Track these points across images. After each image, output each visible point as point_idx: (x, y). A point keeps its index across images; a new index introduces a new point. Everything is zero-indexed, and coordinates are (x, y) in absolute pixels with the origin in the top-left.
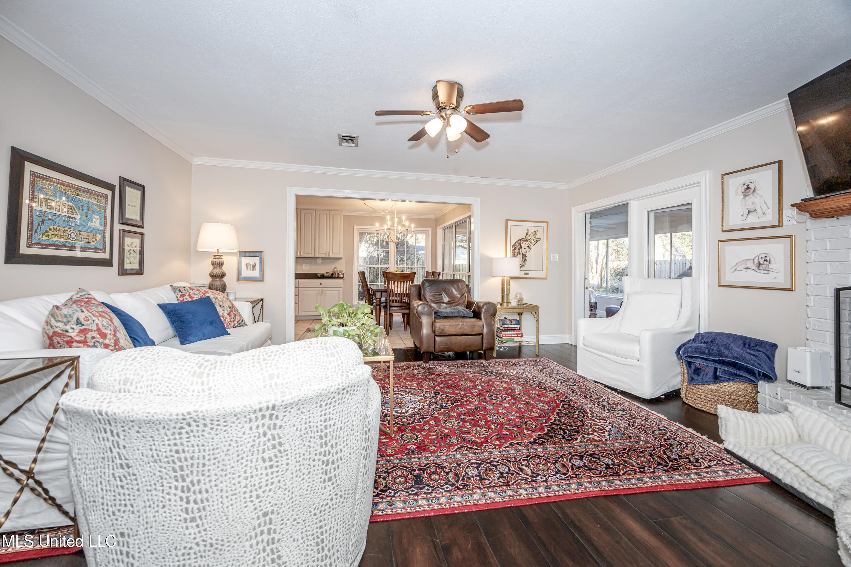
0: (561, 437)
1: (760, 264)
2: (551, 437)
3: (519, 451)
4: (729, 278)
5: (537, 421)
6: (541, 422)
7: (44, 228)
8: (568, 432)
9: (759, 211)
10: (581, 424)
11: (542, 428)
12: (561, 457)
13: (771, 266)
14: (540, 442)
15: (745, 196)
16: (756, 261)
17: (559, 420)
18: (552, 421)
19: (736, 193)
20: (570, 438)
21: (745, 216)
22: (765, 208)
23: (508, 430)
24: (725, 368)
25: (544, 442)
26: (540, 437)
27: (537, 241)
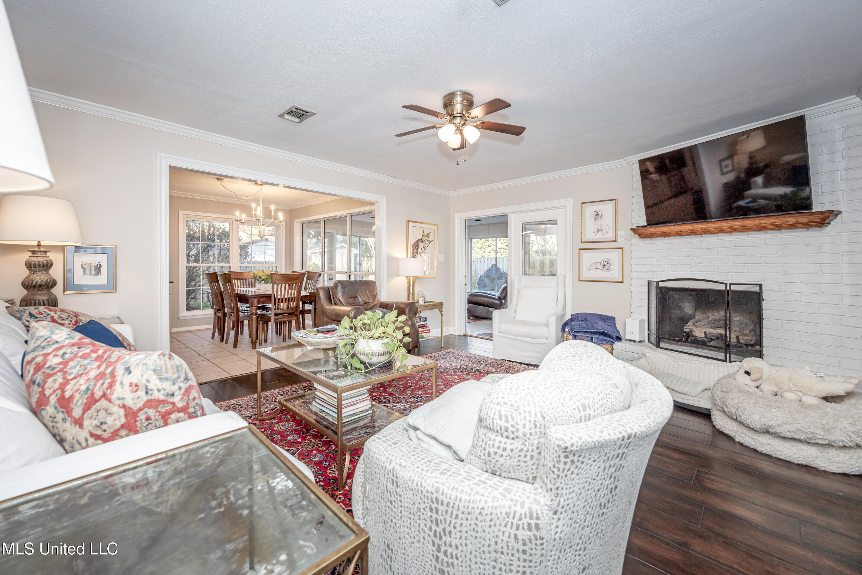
1: (604, 265)
4: (585, 275)
9: (604, 230)
13: (611, 267)
15: (596, 219)
16: (602, 264)
19: (590, 217)
21: (596, 233)
22: (607, 229)
24: (597, 336)
27: (430, 242)
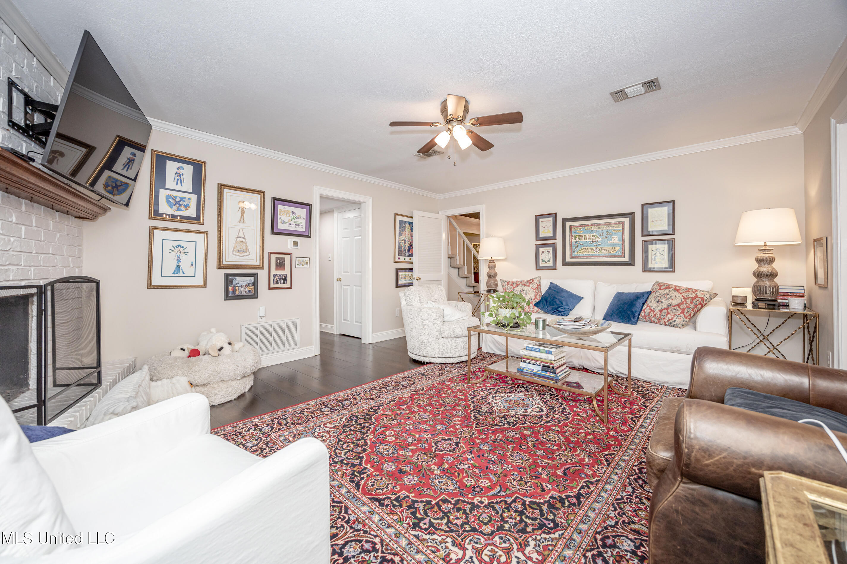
0: (359, 417)
2: (367, 414)
3: (387, 398)
5: (384, 426)
6: (380, 426)
7: (578, 249)
8: (354, 423)
10: (340, 437)
11: (377, 419)
12: (357, 403)
14: (374, 408)
17: (363, 434)
18: (371, 430)
20: (352, 418)
23: (403, 409)
25: (372, 409)
26: (376, 412)
